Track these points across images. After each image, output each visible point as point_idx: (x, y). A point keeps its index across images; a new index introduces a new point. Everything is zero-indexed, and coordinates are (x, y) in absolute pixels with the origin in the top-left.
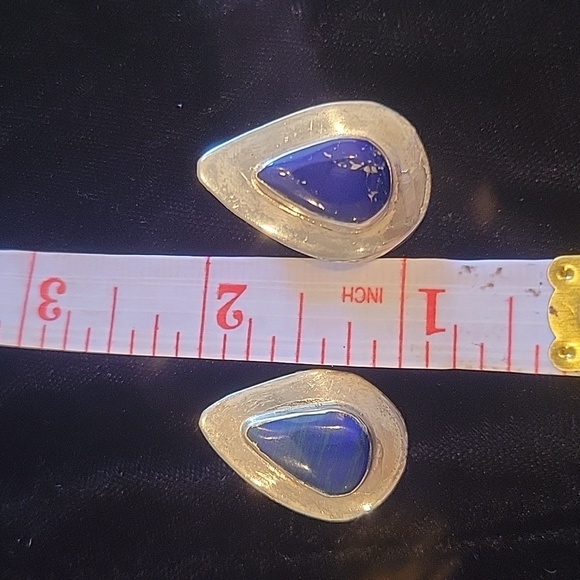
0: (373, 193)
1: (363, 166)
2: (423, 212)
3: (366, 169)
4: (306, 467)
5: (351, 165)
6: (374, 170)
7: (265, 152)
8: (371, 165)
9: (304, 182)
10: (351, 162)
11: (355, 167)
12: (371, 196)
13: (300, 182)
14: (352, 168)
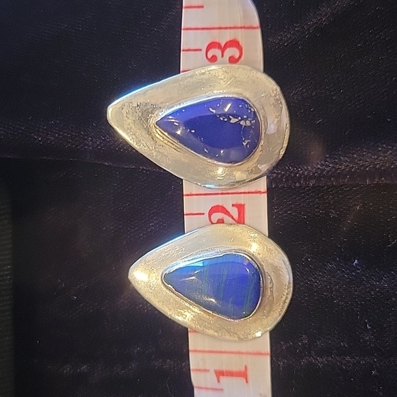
0: (247, 141)
1: (240, 120)
2: (282, 153)
3: (242, 123)
4: (214, 300)
5: (230, 119)
6: (248, 123)
7: (161, 103)
8: (246, 119)
9: (193, 131)
10: (231, 117)
11: (233, 120)
12: (244, 144)
13: (190, 131)
14: (231, 122)
